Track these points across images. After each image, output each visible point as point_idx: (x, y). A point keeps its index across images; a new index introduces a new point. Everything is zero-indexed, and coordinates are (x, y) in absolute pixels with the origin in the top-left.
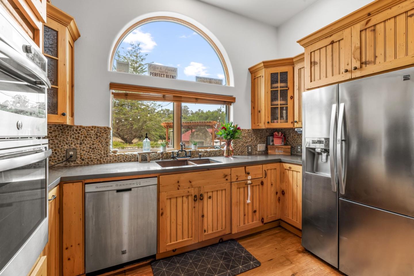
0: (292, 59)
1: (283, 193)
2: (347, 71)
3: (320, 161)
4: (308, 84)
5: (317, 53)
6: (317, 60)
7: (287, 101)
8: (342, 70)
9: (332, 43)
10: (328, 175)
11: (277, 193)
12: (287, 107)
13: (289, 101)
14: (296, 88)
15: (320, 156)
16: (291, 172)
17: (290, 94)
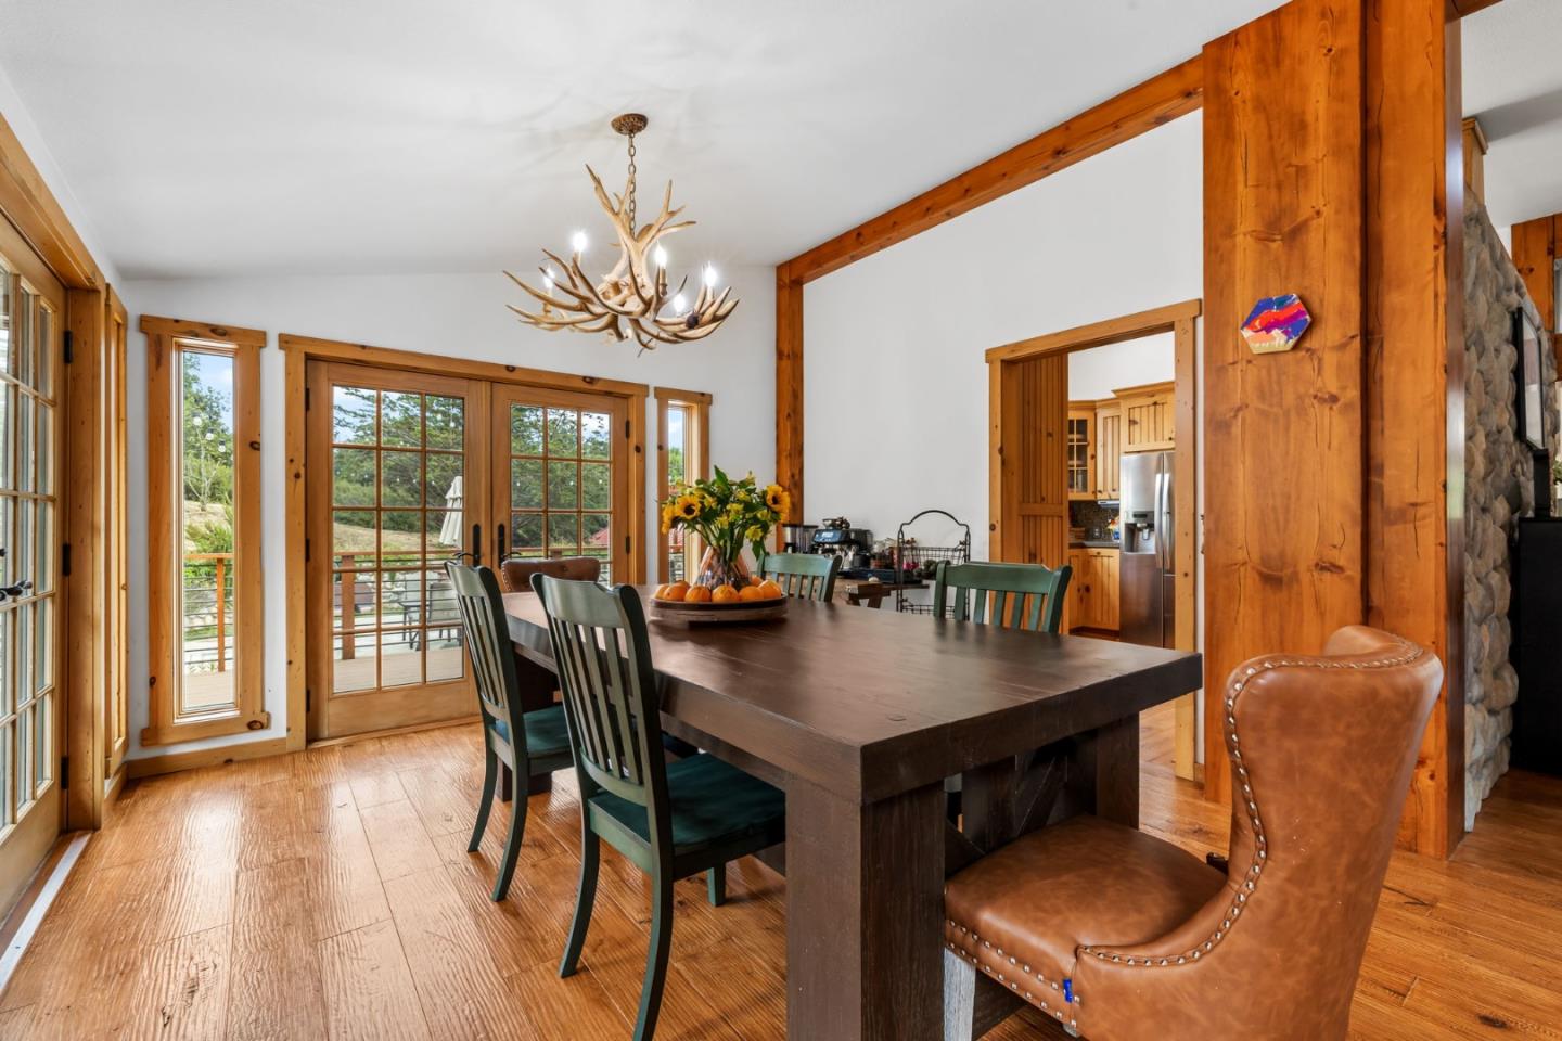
0: (1094, 402)
1: (1088, 589)
2: (1171, 439)
3: (1141, 539)
4: (1125, 446)
5: (1137, 410)
6: (1137, 418)
7: (1086, 462)
8: (1167, 437)
9: (1155, 404)
10: (1153, 551)
11: (1079, 590)
12: (1086, 471)
13: (1089, 461)
14: (1100, 444)
15: (1141, 533)
16: (1099, 559)
17: (1090, 452)
